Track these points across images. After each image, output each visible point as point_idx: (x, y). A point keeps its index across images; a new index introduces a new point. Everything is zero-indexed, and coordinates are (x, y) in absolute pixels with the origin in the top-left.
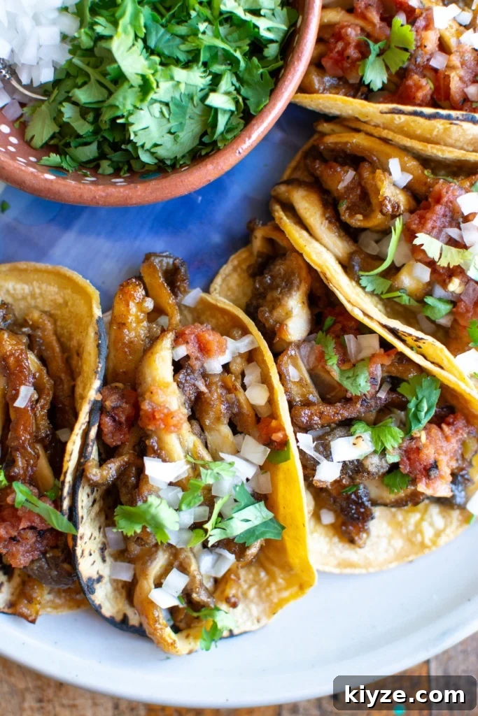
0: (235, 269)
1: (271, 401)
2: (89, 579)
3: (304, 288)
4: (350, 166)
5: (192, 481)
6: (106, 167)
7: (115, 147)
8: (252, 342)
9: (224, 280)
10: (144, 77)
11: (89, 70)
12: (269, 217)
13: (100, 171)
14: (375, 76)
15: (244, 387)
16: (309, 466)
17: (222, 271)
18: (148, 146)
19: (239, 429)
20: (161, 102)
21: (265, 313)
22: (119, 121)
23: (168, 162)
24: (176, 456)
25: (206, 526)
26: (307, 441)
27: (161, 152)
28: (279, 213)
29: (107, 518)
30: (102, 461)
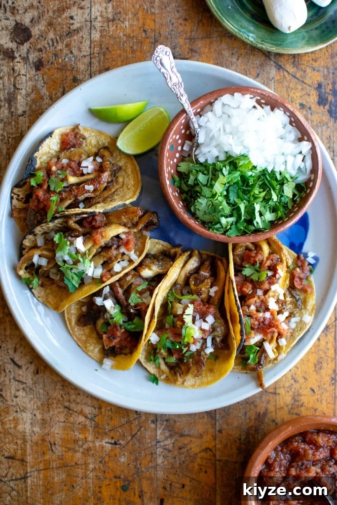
0: (163, 245)
1: (117, 273)
2: (34, 232)
3: (161, 271)
4: (211, 273)
5: (79, 255)
6: (184, 196)
7: (191, 197)
8: (136, 260)
9: (157, 243)
10: (216, 193)
11: (210, 173)
12: (184, 251)
13: (182, 195)
14: (247, 271)
15: (119, 262)
16: (99, 293)
17: (160, 241)
18: (197, 207)
19: (104, 265)
20: (212, 203)
21: (148, 261)
22: (198, 194)
23: (196, 216)
24: (86, 246)
25: (66, 264)
26: (107, 290)
27: (198, 212)
28: (187, 254)
29: (58, 230)
30: (76, 222)
